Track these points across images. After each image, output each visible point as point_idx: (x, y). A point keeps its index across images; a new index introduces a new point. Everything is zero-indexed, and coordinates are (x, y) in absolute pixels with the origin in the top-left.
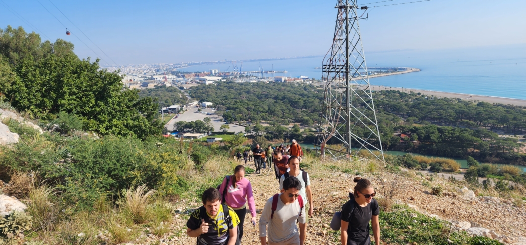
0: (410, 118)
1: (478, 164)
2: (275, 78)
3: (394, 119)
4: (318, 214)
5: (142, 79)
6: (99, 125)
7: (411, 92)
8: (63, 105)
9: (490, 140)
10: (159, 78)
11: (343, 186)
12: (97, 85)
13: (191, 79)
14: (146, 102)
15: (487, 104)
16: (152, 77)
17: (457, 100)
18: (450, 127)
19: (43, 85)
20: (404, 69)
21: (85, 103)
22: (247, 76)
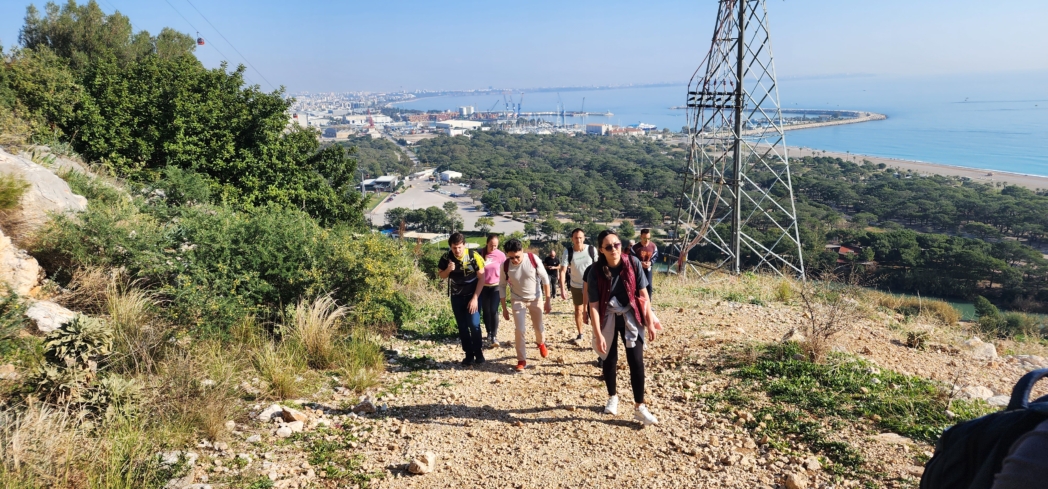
0: (860, 215)
1: (998, 312)
2: (588, 127)
3: (827, 216)
4: (673, 365)
5: (325, 122)
6: (240, 195)
7: (866, 162)
8: (173, 154)
9: (1024, 264)
10: (358, 121)
11: (724, 323)
12: (239, 117)
13: (420, 125)
14: (334, 155)
15: (1022, 190)
16: (344, 118)
17: (960, 181)
18: (943, 235)
19: (135, 113)
20: (854, 115)
21: (215, 152)
22: (532, 122)
